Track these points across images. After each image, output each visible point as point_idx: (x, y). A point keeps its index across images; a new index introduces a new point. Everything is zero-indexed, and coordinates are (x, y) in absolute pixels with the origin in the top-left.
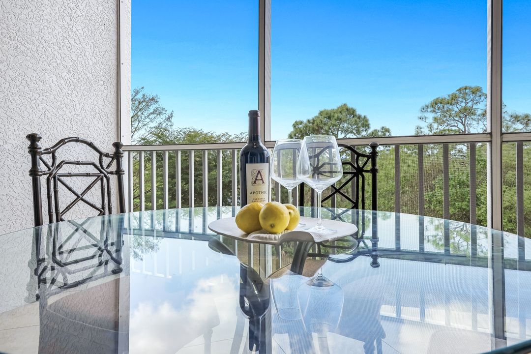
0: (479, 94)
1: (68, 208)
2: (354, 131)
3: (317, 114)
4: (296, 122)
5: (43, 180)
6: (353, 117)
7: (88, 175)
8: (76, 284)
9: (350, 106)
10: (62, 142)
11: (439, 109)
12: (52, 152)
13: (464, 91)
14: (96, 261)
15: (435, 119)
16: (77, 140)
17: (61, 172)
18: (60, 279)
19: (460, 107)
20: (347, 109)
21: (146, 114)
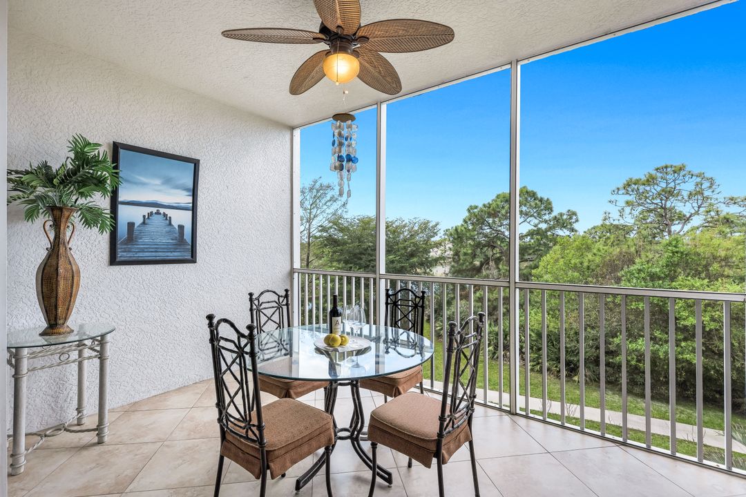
0: (682, 173)
1: (264, 324)
2: (535, 214)
3: (494, 198)
4: (471, 206)
5: (255, 312)
6: (535, 199)
7: (273, 307)
8: (268, 359)
9: (530, 189)
10: (262, 293)
11: (632, 191)
12: (258, 299)
13: (665, 170)
14: (277, 349)
15: (628, 203)
16: (268, 291)
17: (261, 307)
18: (261, 357)
19: (659, 189)
20: (527, 192)
21: (323, 201)
